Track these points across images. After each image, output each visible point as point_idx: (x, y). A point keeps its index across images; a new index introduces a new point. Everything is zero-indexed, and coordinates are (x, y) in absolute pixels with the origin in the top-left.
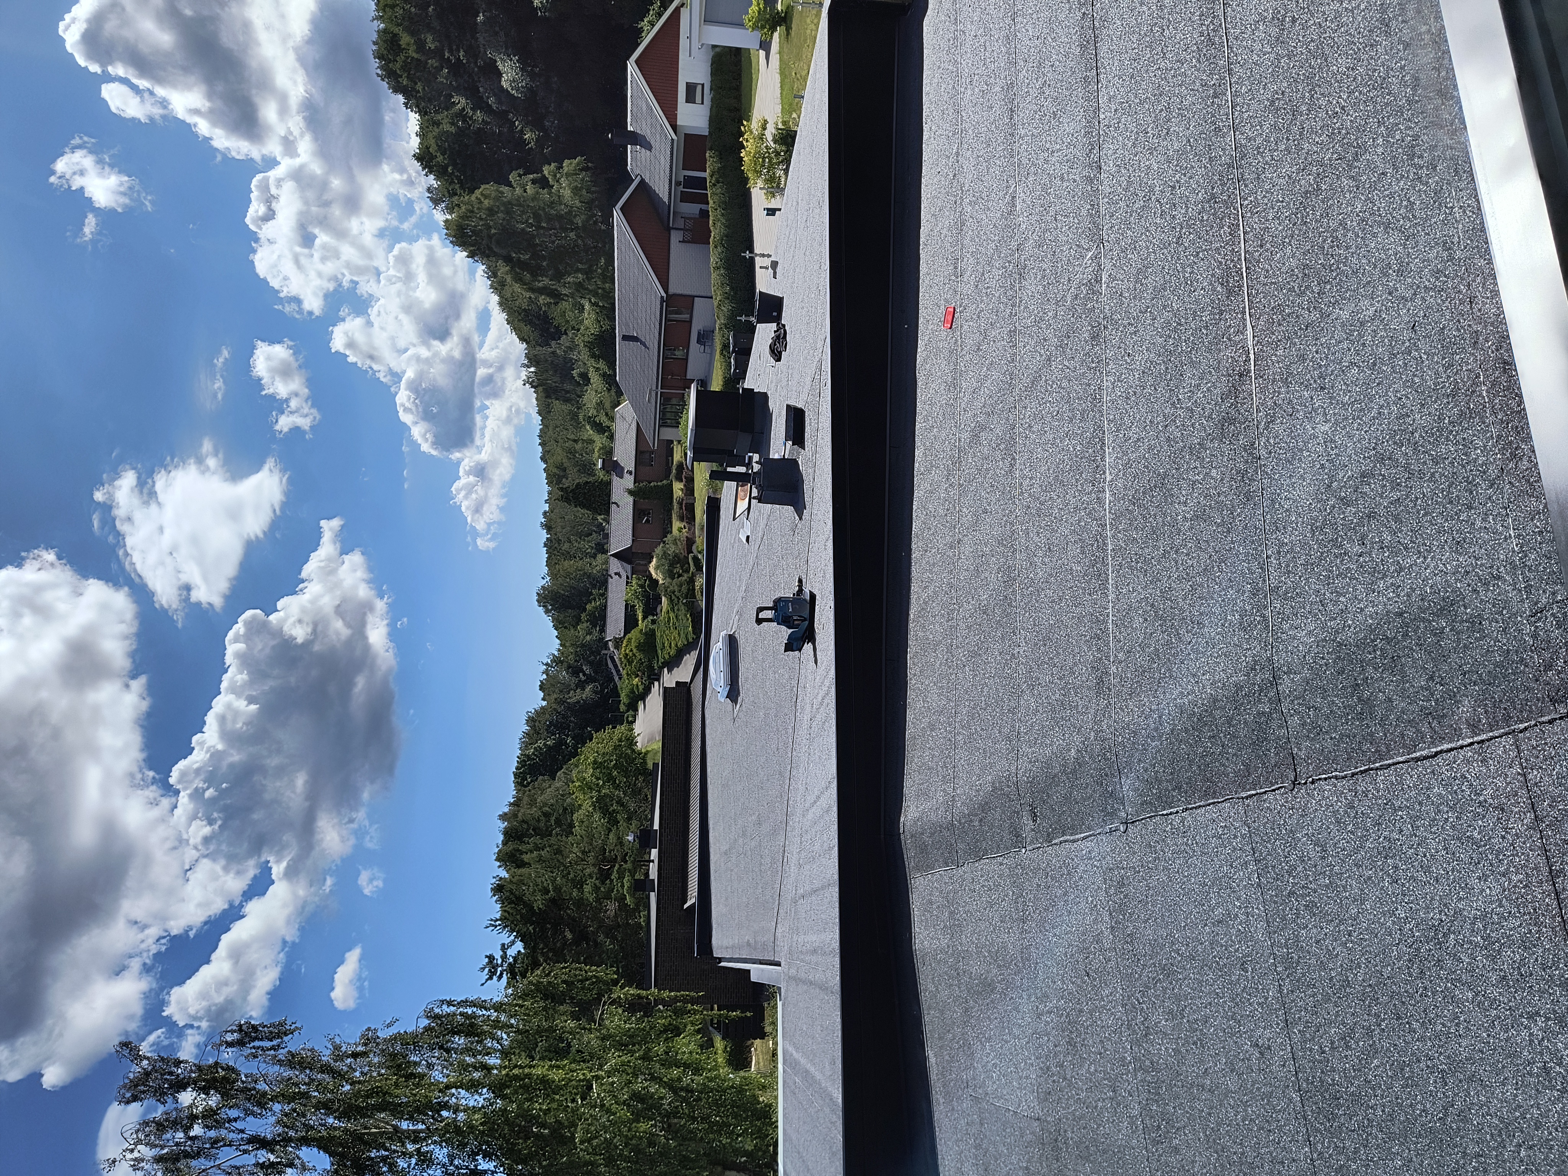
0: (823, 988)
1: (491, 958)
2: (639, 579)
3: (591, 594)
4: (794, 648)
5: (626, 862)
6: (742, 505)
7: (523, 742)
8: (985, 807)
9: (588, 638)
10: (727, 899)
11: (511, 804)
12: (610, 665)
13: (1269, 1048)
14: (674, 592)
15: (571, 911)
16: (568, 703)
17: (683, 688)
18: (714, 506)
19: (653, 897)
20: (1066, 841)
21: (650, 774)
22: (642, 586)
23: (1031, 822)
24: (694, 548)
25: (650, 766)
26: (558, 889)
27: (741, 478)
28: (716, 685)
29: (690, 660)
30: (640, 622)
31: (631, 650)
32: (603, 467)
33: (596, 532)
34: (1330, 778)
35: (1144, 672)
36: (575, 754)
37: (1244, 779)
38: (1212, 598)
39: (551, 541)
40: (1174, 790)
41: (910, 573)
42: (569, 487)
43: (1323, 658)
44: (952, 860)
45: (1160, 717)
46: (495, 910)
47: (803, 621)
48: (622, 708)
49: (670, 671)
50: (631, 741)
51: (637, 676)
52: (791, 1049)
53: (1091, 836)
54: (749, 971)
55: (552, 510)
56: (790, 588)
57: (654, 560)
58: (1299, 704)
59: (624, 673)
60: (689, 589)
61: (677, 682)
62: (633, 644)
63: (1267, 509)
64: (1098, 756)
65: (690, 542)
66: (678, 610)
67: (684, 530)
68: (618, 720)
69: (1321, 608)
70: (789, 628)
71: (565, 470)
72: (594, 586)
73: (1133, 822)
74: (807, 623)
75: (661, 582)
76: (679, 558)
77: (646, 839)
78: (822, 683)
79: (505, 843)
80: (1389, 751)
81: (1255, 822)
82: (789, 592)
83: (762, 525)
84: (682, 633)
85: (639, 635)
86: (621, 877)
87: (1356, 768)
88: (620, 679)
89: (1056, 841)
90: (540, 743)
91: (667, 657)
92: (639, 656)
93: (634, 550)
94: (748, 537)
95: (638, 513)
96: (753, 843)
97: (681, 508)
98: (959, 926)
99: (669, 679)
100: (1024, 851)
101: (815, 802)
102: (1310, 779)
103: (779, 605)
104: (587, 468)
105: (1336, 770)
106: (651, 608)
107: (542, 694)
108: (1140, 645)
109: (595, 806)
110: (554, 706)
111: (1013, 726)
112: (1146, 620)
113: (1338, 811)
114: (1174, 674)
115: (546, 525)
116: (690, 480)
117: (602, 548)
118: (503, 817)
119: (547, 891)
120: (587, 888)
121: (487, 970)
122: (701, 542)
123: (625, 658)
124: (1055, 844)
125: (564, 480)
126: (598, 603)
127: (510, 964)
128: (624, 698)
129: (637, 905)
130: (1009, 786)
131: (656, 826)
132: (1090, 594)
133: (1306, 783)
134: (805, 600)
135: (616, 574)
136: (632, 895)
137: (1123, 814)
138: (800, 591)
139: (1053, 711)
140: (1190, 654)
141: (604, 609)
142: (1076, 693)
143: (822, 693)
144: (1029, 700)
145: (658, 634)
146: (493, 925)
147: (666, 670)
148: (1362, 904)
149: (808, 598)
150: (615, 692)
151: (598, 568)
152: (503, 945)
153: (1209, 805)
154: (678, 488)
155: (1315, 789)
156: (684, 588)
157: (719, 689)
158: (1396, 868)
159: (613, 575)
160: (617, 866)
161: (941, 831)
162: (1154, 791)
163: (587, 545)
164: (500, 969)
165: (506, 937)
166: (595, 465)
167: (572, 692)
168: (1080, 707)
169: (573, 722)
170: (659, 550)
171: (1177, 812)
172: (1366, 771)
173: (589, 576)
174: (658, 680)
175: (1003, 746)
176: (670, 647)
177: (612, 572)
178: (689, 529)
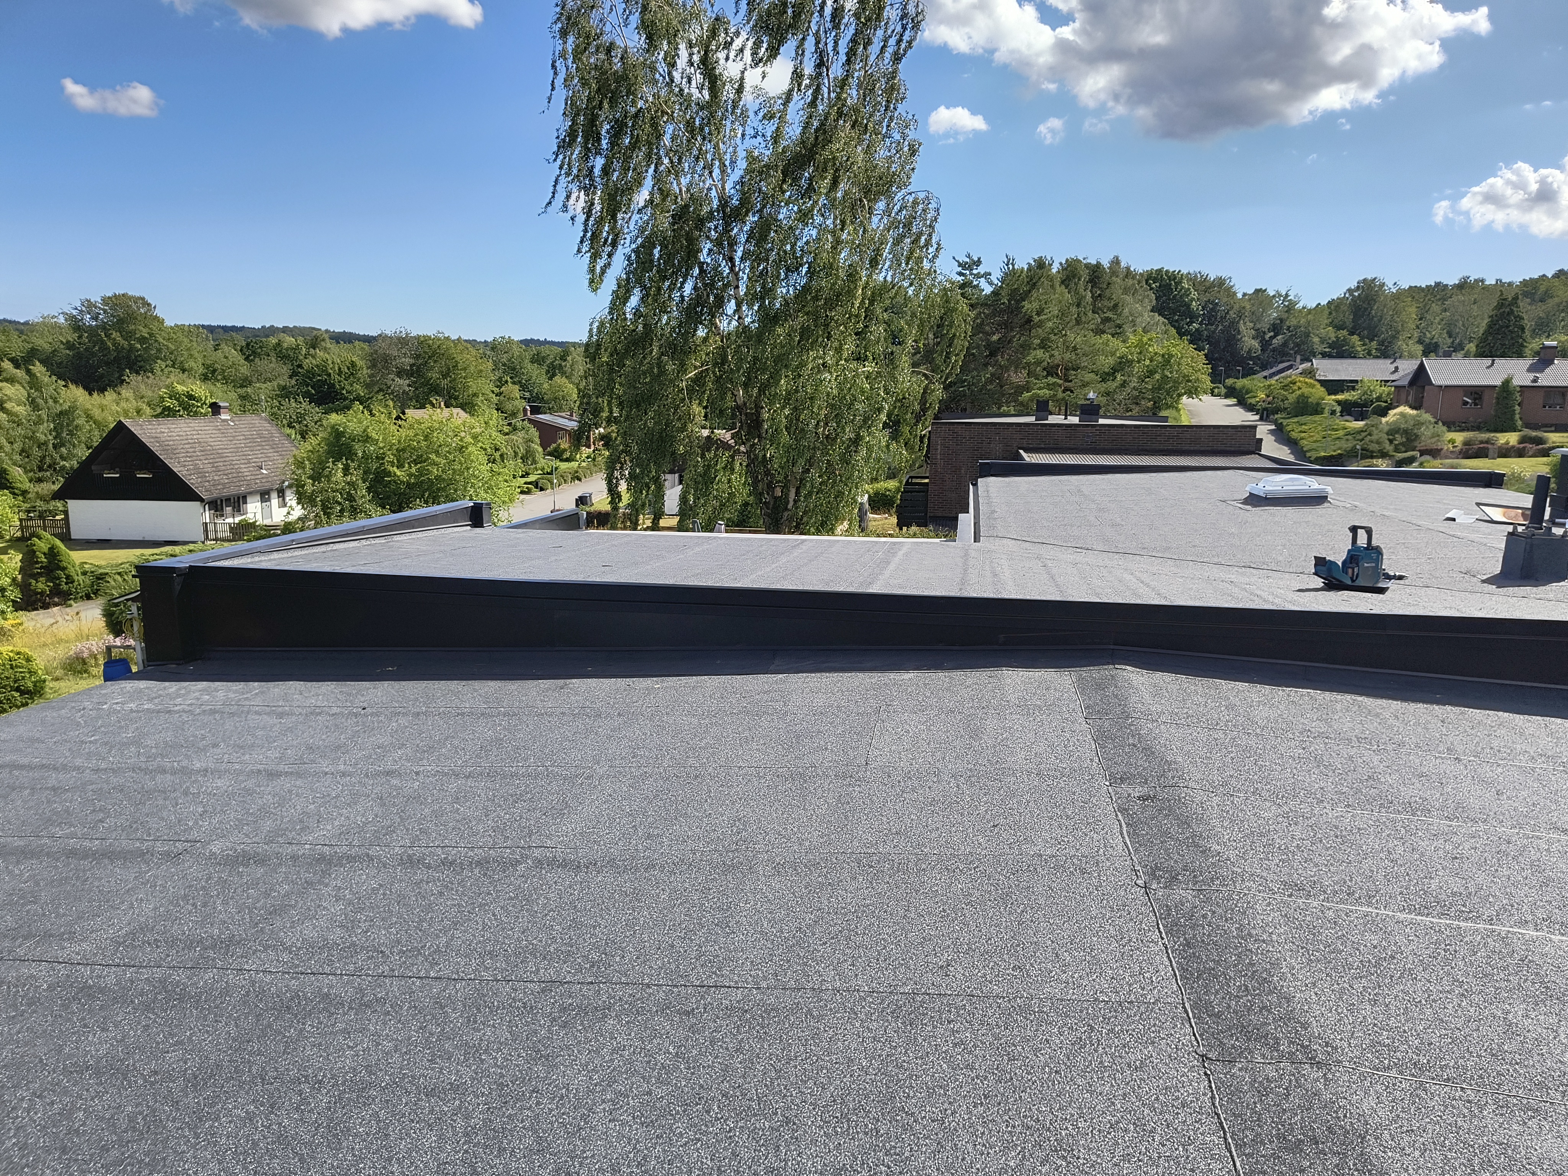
0: (963, 582)
1: (978, 263)
2: (1389, 394)
3: (1372, 340)
4: (1318, 567)
5: (1064, 392)
6: (1497, 514)
7: (1196, 276)
8: (1149, 752)
9: (1316, 340)
10: (1035, 491)
11: (1128, 268)
12: (1281, 366)
13: (947, 975)
14: (1370, 434)
15: (1018, 339)
16: (1238, 322)
17: (1255, 447)
18: (1493, 481)
19: (1031, 419)
20: (1121, 826)
21: (1154, 414)
22: (1379, 399)
23: (1137, 795)
24: (1428, 457)
25: (1163, 413)
26: (1040, 324)
27: (1536, 514)
28: (1267, 481)
29: (1284, 453)
30: (1333, 397)
31: (1299, 388)
32: (1545, 348)
33: (1453, 342)
34: (1212, 1091)
35: (1314, 934)
36: (1181, 334)
37: (1202, 1007)
38: (1407, 1021)
39: (1443, 290)
40: (1185, 939)
41: (1413, 701)
42: (1518, 307)
43: (1345, 1116)
44: (1091, 713)
45: (1264, 941)
46: (1022, 263)
47: (1352, 578)
48: (1229, 382)
49: (1271, 432)
50: (1192, 392)
51: (1268, 396)
52: (905, 549)
53: (1129, 851)
54: (968, 512)
55: (1486, 288)
56: (1390, 565)
57: (1414, 412)
58: (1291, 1081)
59: (1273, 381)
60: (1372, 452)
61: (1261, 440)
62: (1306, 390)
63: (1523, 1101)
64: (1215, 872)
65: (1435, 453)
66: (1347, 440)
67: (1450, 446)
68: (1216, 377)
69: (1405, 1129)
70: (1344, 563)
71: (1542, 300)
72: (1382, 343)
73: (1147, 893)
74: (1349, 582)
75: (1384, 420)
76: (1415, 440)
77: (1090, 411)
78: (1277, 596)
79: (1087, 266)
80: (1246, 1156)
81: (1160, 1009)
82: (1388, 565)
83: (1472, 536)
84: (1318, 444)
85: (1317, 396)
86: (1049, 386)
87: (1225, 1119)
88: (1265, 377)
89: (1120, 817)
90: (1194, 294)
91: (1289, 428)
92: (1292, 398)
93: (1427, 388)
94: (1454, 520)
95: (1476, 393)
96: (1092, 519)
97: (1482, 442)
98: (1028, 714)
99: (1263, 431)
100: (1107, 783)
101: (1142, 582)
102: (1209, 1072)
103: (1374, 552)
104: (1544, 327)
105: (1221, 1099)
106: (1349, 409)
107: (1251, 291)
108: (1344, 936)
109: (1123, 357)
110: (1236, 307)
111: (1239, 791)
112: (1375, 947)
113: (1179, 1091)
114: (1314, 965)
115: (1466, 282)
116: (1520, 453)
117: (1430, 349)
118: (1116, 262)
119: (1038, 314)
120: (1040, 353)
121: (968, 260)
122: (1434, 466)
123: (1291, 382)
124: (1117, 815)
125: (1528, 300)
126: (1359, 349)
127: (972, 282)
128: (1241, 383)
129: (1022, 404)
130: (1173, 778)
131: (1102, 421)
132: (1401, 893)
133: (1205, 1067)
134: (1377, 582)
135: (1397, 368)
136: (1031, 399)
137: (1154, 886)
138: (1389, 577)
139: (1262, 835)
140: (1338, 984)
141: (1351, 355)
142: (1283, 861)
143: (1265, 595)
144: (1270, 812)
145: (1317, 418)
146: (1008, 262)
147: (1273, 427)
148: (1087, 1091)
149: (1380, 585)
150: (1249, 372)
151: (1405, 346)
152: (990, 274)
153: (1173, 970)
154: (1511, 438)
155: (1199, 1074)
156: (1374, 447)
157: (1261, 485)
158: (1126, 1130)
159: (1395, 365)
160: (1061, 382)
161: (1120, 705)
162: (1182, 920)
163: (1436, 333)
164: (968, 272)
165: (996, 276)
166: (1548, 337)
167: (1252, 325)
168: (1267, 862)
169: (1216, 329)
170: (1428, 417)
171: (1163, 939)
172: (1223, 1128)
173: (1395, 337)
174: (1261, 419)
175: (1217, 778)
176: (1301, 432)
177: (1399, 363)
178: (1452, 452)
